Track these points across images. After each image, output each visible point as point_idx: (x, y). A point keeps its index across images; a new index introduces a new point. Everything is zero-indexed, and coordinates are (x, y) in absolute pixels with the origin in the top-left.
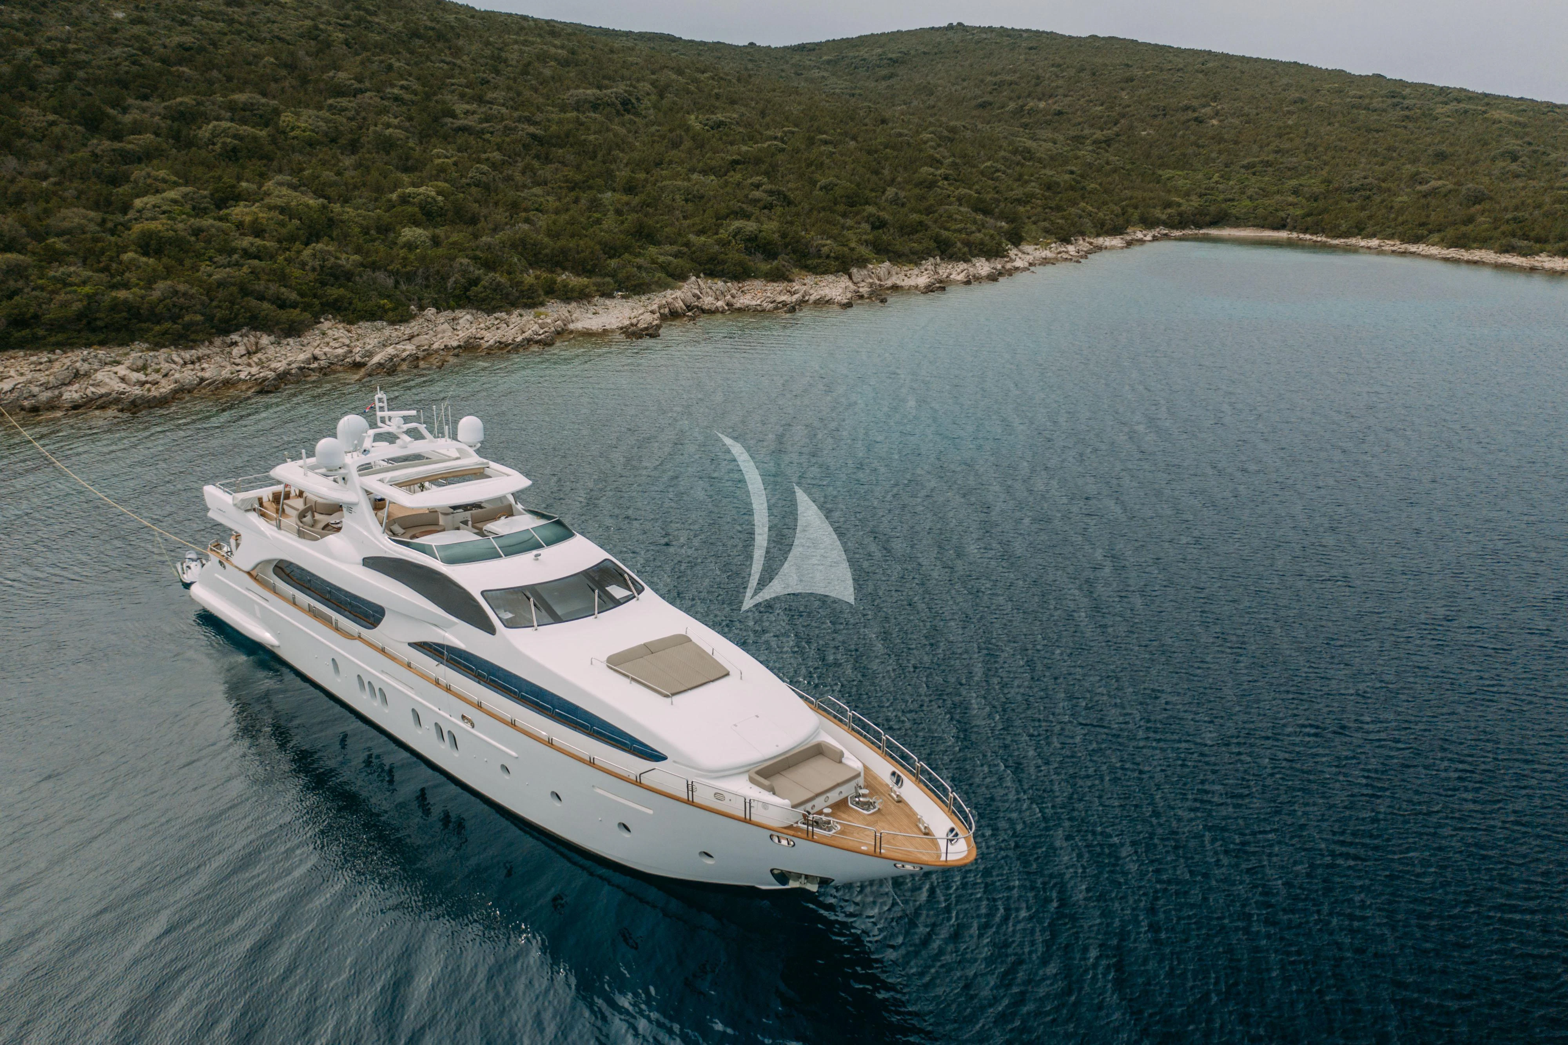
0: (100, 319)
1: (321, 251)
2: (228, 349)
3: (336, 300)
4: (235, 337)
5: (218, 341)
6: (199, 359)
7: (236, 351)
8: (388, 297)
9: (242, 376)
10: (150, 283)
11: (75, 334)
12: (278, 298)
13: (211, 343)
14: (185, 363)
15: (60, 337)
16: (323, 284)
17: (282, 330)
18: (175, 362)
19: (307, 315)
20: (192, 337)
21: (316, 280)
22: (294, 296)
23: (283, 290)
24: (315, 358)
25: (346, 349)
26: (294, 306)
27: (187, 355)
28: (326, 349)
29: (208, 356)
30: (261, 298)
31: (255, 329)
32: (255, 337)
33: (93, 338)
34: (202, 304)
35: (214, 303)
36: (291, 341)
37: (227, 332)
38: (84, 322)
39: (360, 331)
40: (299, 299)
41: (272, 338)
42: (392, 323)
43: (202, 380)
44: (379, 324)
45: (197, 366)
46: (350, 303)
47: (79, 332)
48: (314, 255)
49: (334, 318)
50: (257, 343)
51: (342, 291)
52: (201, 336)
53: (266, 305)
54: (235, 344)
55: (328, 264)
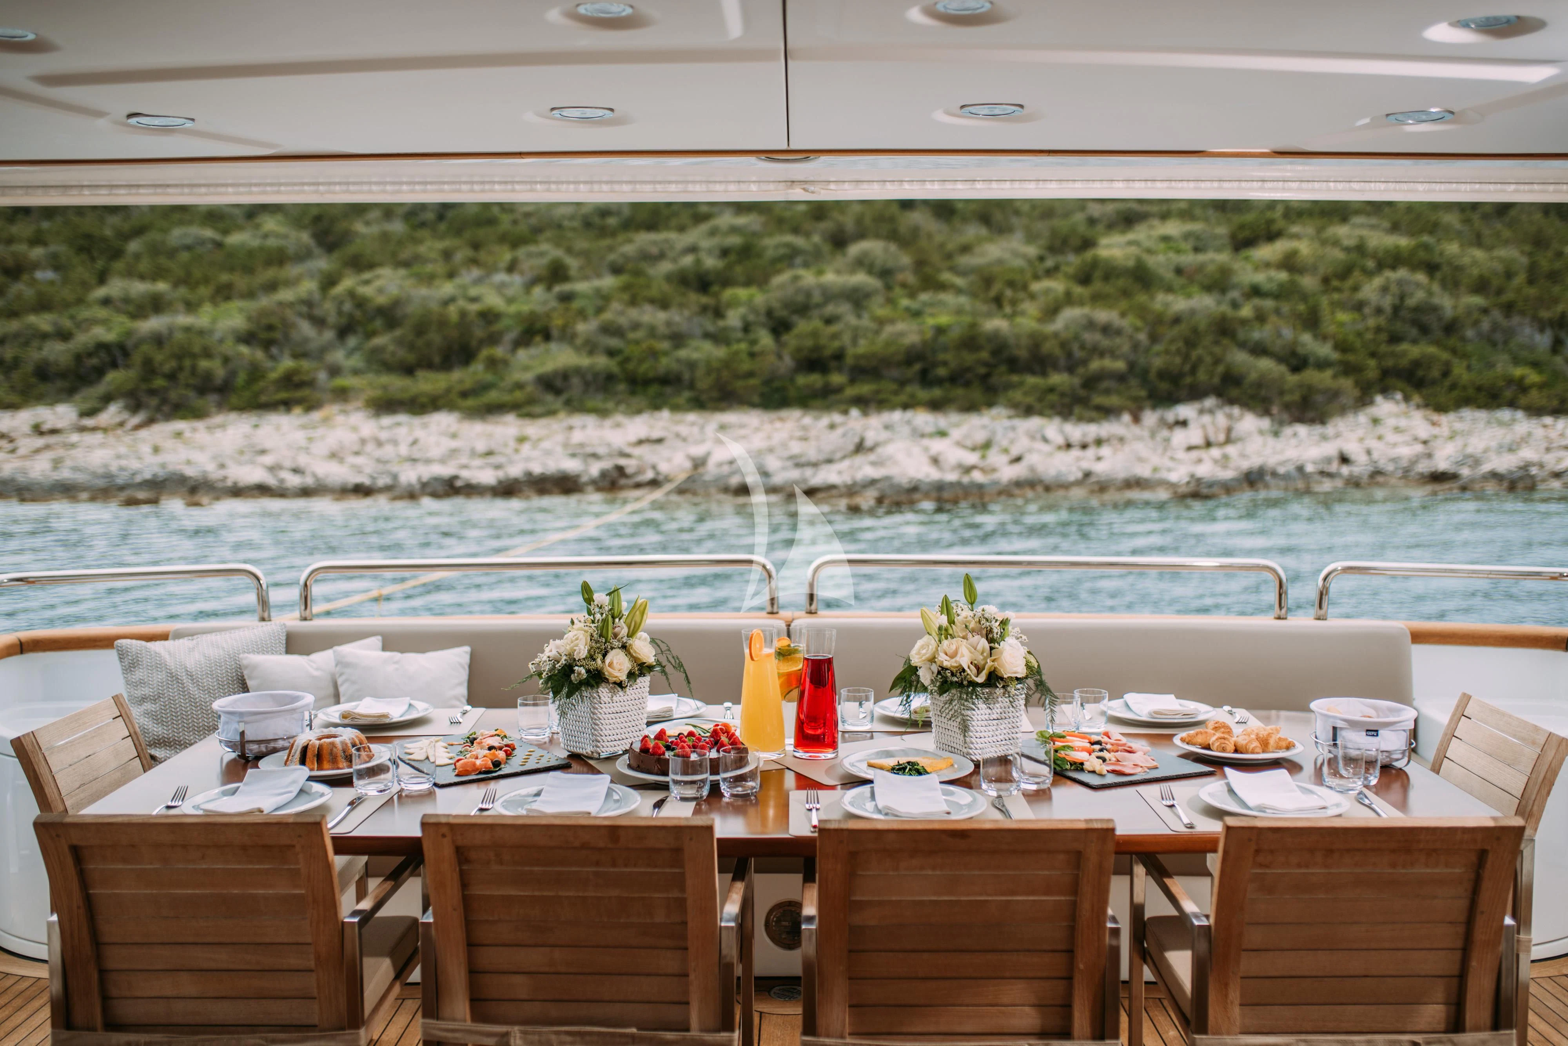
0: (945, 363)
1: (1400, 283)
2: (1165, 433)
3: (1417, 364)
4: (1185, 411)
5: (1150, 418)
6: (1099, 442)
7: (1180, 437)
8: (1536, 365)
9: (1173, 477)
10: (1052, 311)
11: (893, 386)
12: (1294, 354)
13: (1136, 419)
14: (1069, 446)
15: (865, 389)
16: (1395, 339)
17: (1287, 407)
18: (1045, 440)
19: (1347, 384)
20: (1098, 400)
21: (1378, 330)
22: (1325, 350)
23: (1306, 338)
24: (1344, 460)
25: (1419, 448)
26: (1322, 365)
27: (1076, 431)
28: (1373, 444)
29: (1121, 440)
30: (1259, 350)
31: (1231, 402)
32: (1230, 417)
33: (923, 394)
34: (1136, 346)
35: (1158, 348)
36: (1302, 430)
37: (1170, 399)
38: (917, 367)
39: (1458, 426)
40: (1335, 356)
41: (1265, 423)
42: (1535, 411)
43: (1087, 475)
44: (1505, 414)
45: (1091, 452)
46: (1446, 374)
47: (903, 383)
48: (1385, 289)
49: (1407, 399)
50: (1229, 430)
51: (1432, 350)
52: (1113, 400)
53: (1265, 364)
54: (1184, 423)
55: (1411, 302)
